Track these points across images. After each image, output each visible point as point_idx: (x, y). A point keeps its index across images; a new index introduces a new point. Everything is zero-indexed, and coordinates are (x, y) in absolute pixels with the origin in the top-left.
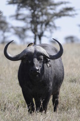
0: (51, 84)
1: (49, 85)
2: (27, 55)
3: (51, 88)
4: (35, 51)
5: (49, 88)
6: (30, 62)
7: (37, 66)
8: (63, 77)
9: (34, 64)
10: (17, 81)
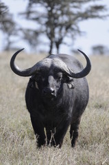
0: (71, 110)
1: (69, 111)
2: (40, 71)
3: (70, 115)
4: (52, 66)
5: (67, 115)
6: (43, 80)
7: (53, 86)
8: (87, 101)
9: (48, 83)
10: (24, 103)
